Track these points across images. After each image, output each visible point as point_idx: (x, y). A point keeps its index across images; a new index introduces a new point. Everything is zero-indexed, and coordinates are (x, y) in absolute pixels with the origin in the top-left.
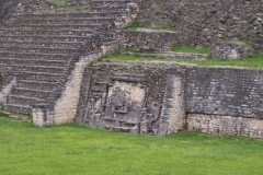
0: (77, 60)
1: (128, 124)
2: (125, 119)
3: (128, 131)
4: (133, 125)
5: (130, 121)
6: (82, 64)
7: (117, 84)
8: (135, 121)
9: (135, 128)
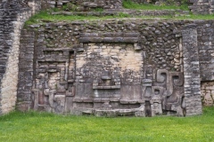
0: (14, 17)
1: (128, 105)
2: (117, 97)
3: (132, 114)
4: (138, 104)
5: (126, 99)
6: (18, 24)
7: (92, 48)
8: (136, 99)
9: (142, 108)
